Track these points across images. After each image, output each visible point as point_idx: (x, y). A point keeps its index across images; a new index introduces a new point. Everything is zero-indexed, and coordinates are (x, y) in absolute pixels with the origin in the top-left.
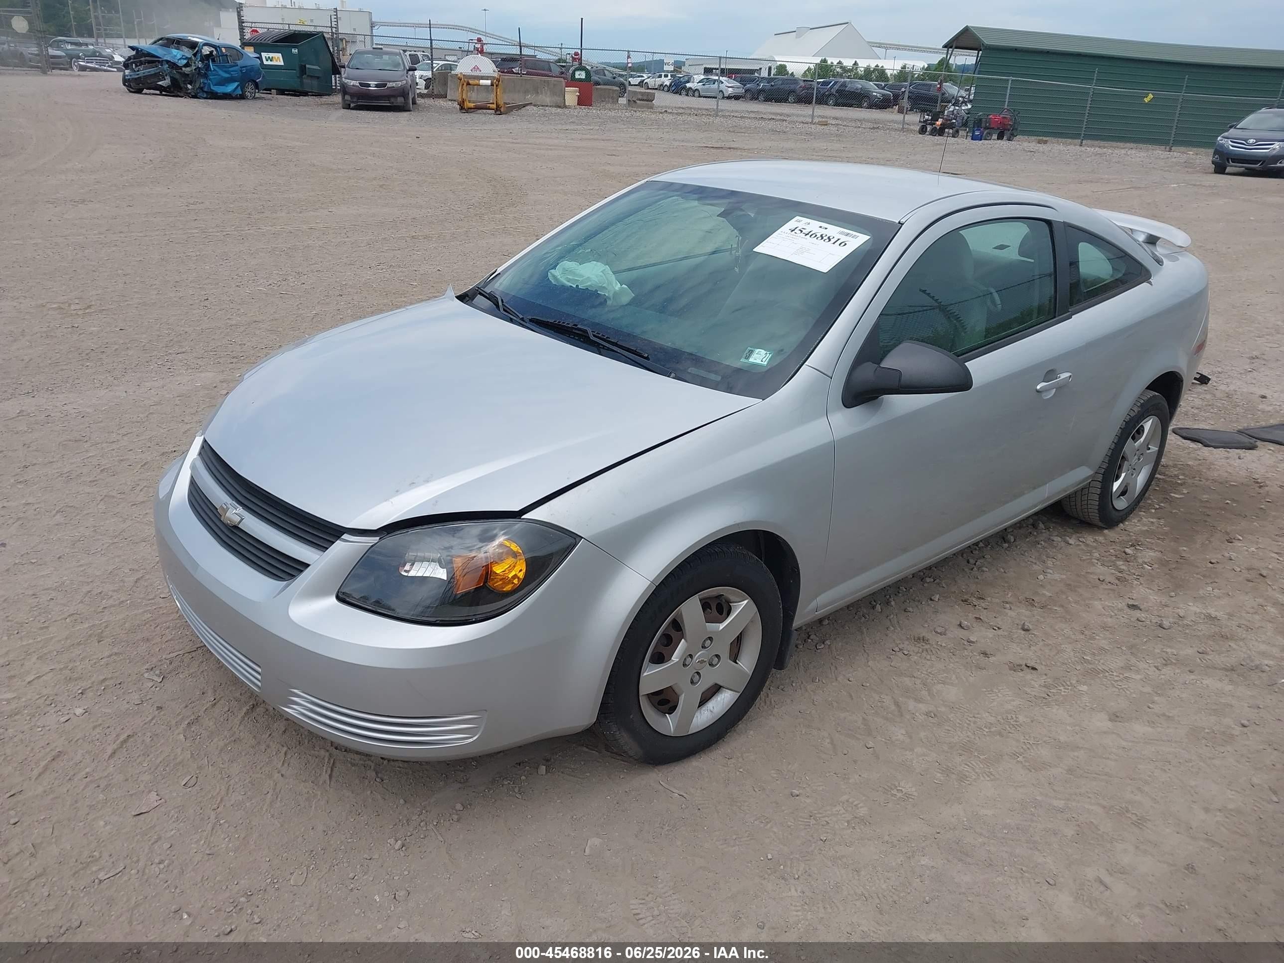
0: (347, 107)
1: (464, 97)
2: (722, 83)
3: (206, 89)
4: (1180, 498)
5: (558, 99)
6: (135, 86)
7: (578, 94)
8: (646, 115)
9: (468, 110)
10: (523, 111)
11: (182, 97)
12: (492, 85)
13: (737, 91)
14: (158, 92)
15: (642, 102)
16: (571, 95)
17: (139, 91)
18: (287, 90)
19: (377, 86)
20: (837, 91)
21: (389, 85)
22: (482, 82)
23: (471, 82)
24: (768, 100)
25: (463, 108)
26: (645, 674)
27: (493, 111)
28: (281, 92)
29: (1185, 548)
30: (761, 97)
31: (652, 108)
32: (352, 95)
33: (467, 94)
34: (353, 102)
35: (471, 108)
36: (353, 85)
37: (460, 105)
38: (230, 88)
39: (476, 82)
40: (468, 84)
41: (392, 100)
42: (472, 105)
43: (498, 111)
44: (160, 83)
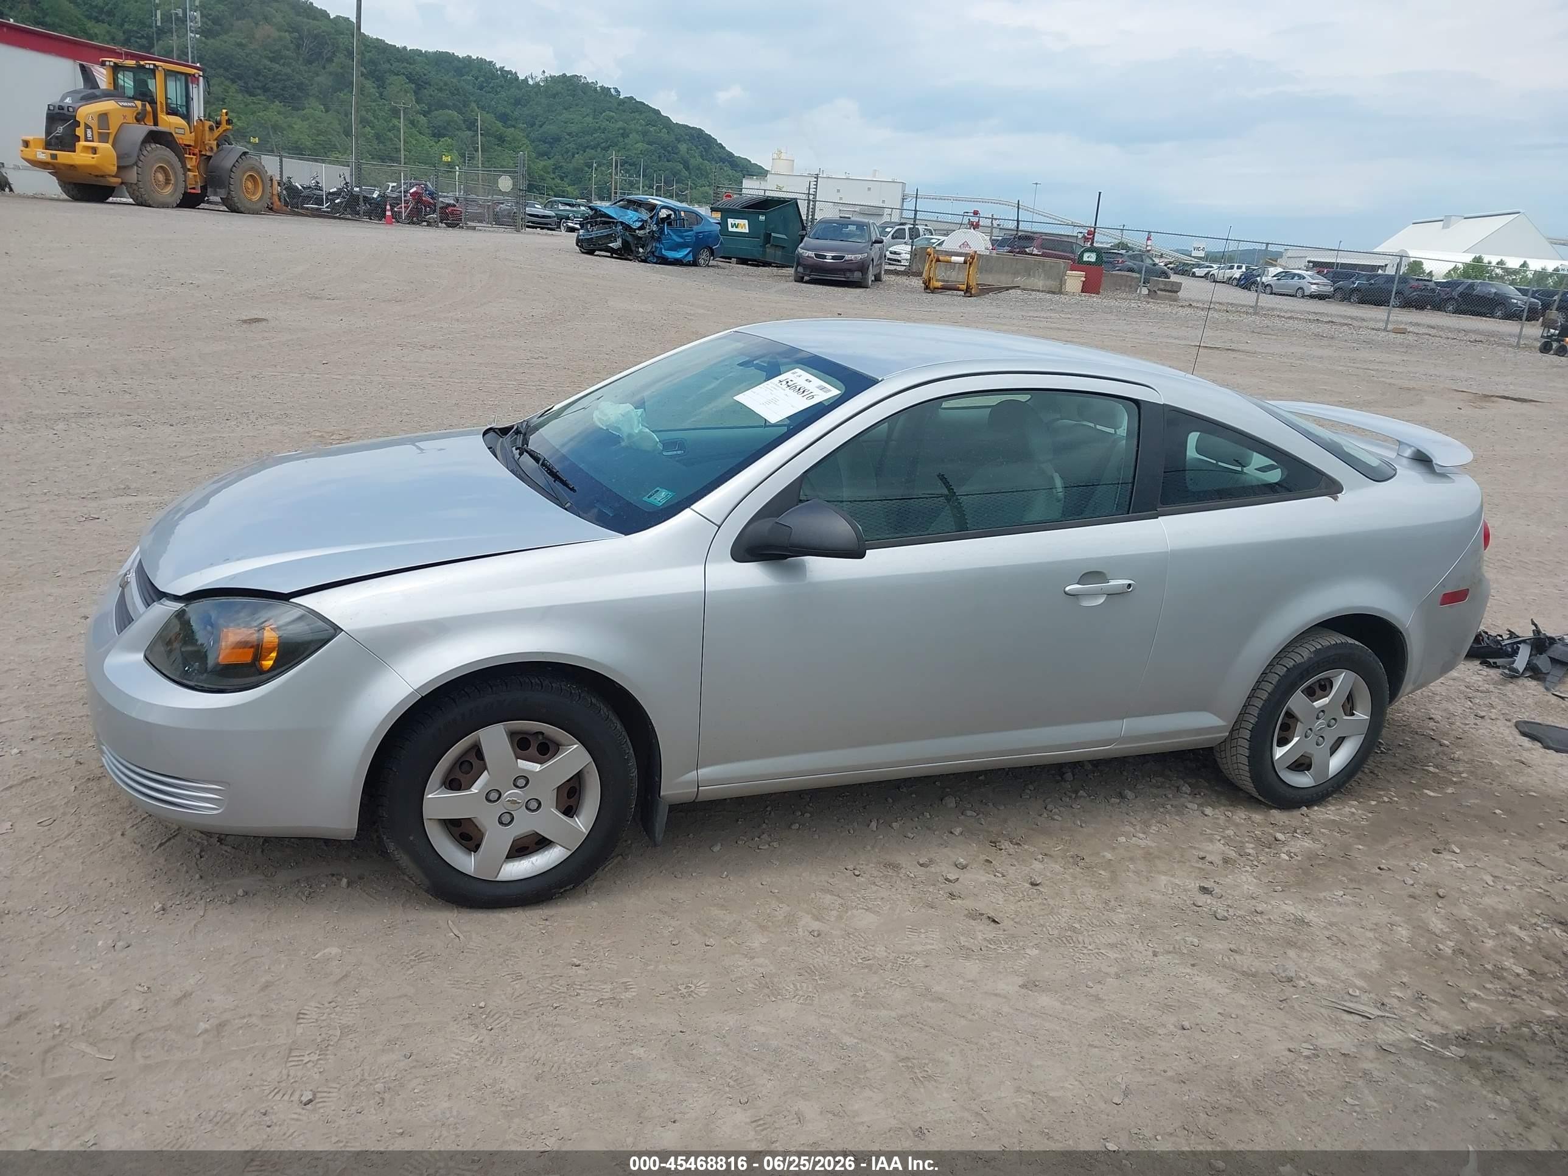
0: (800, 280)
1: (931, 276)
2: (1304, 278)
3: (656, 254)
4: (1434, 797)
5: (1053, 284)
6: (588, 247)
7: (1084, 279)
8: (1163, 307)
9: (934, 290)
10: (1004, 294)
11: (631, 260)
12: (965, 262)
13: (1323, 288)
14: (609, 254)
15: (1164, 293)
16: (1074, 280)
17: (591, 252)
18: (750, 260)
19: (834, 258)
20: (1460, 295)
21: (848, 257)
22: (954, 259)
23: (941, 258)
24: (1362, 302)
25: (928, 287)
26: (430, 796)
27: (962, 293)
28: (743, 261)
29: (1360, 847)
30: (1354, 298)
31: (1175, 300)
32: (805, 267)
33: (935, 271)
34: (807, 275)
35: (938, 288)
36: (808, 257)
37: (925, 284)
38: (679, 255)
39: (948, 258)
40: (938, 260)
41: (848, 274)
42: (939, 284)
43: (968, 292)
44: (611, 245)
